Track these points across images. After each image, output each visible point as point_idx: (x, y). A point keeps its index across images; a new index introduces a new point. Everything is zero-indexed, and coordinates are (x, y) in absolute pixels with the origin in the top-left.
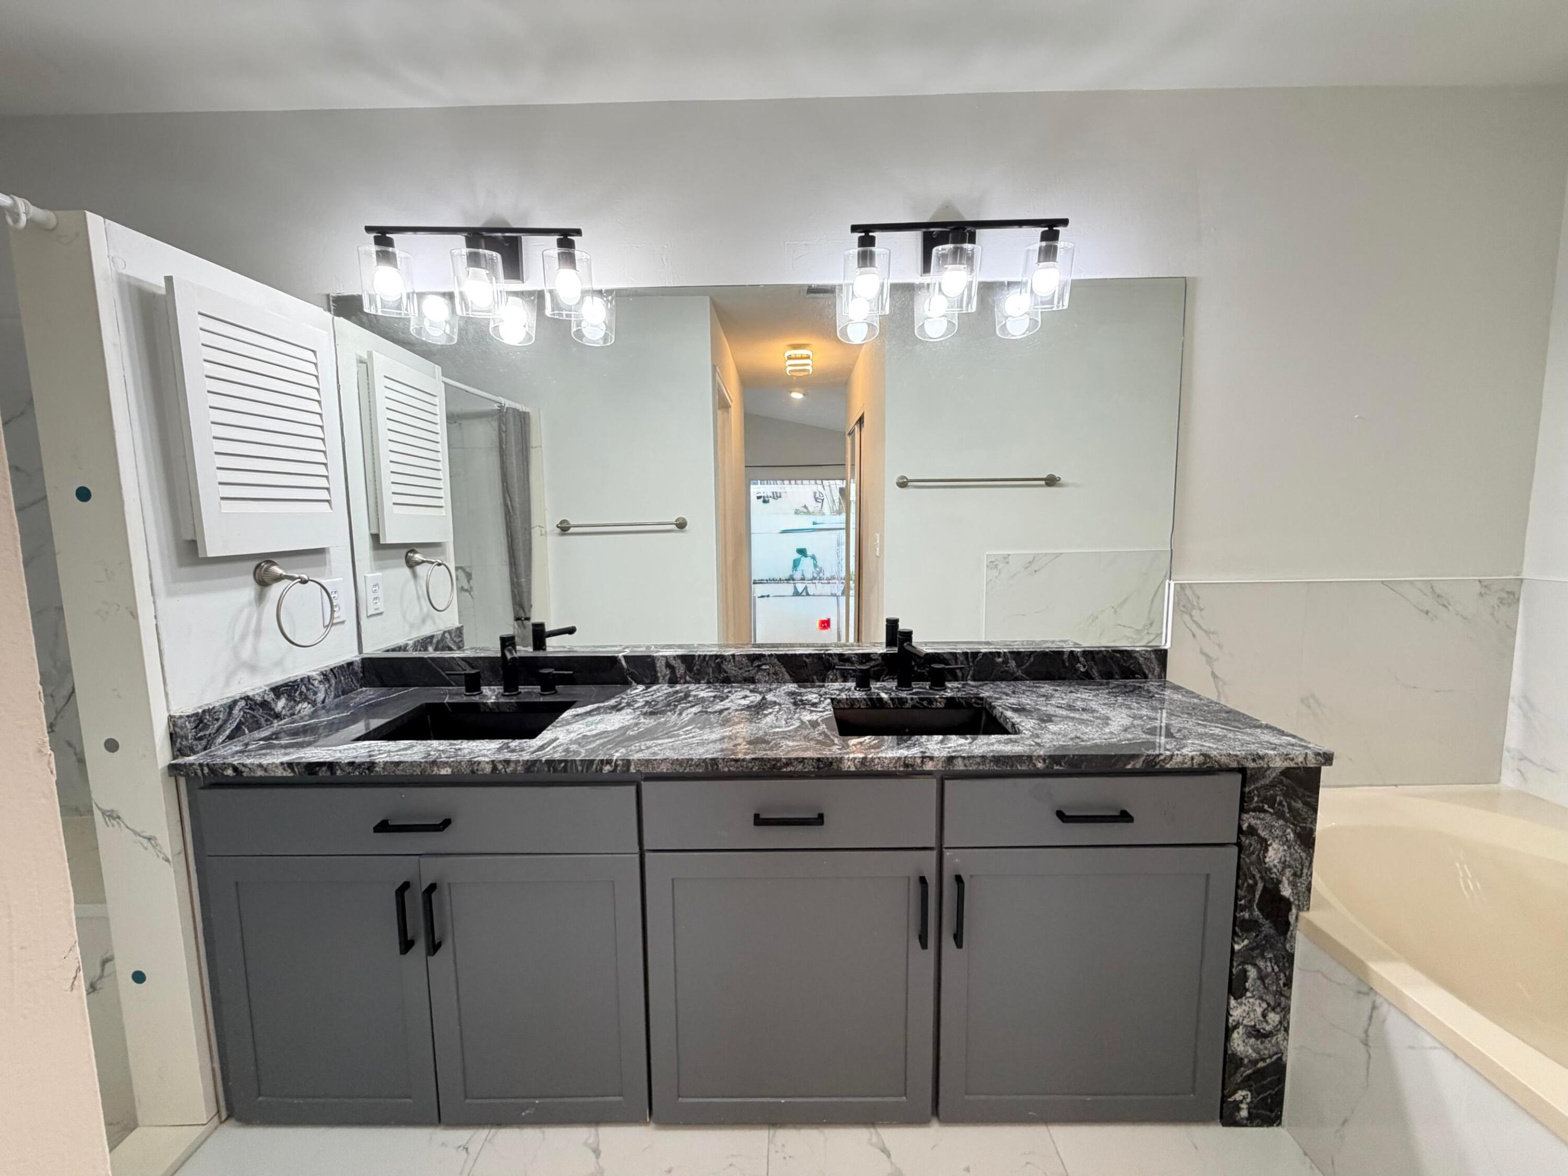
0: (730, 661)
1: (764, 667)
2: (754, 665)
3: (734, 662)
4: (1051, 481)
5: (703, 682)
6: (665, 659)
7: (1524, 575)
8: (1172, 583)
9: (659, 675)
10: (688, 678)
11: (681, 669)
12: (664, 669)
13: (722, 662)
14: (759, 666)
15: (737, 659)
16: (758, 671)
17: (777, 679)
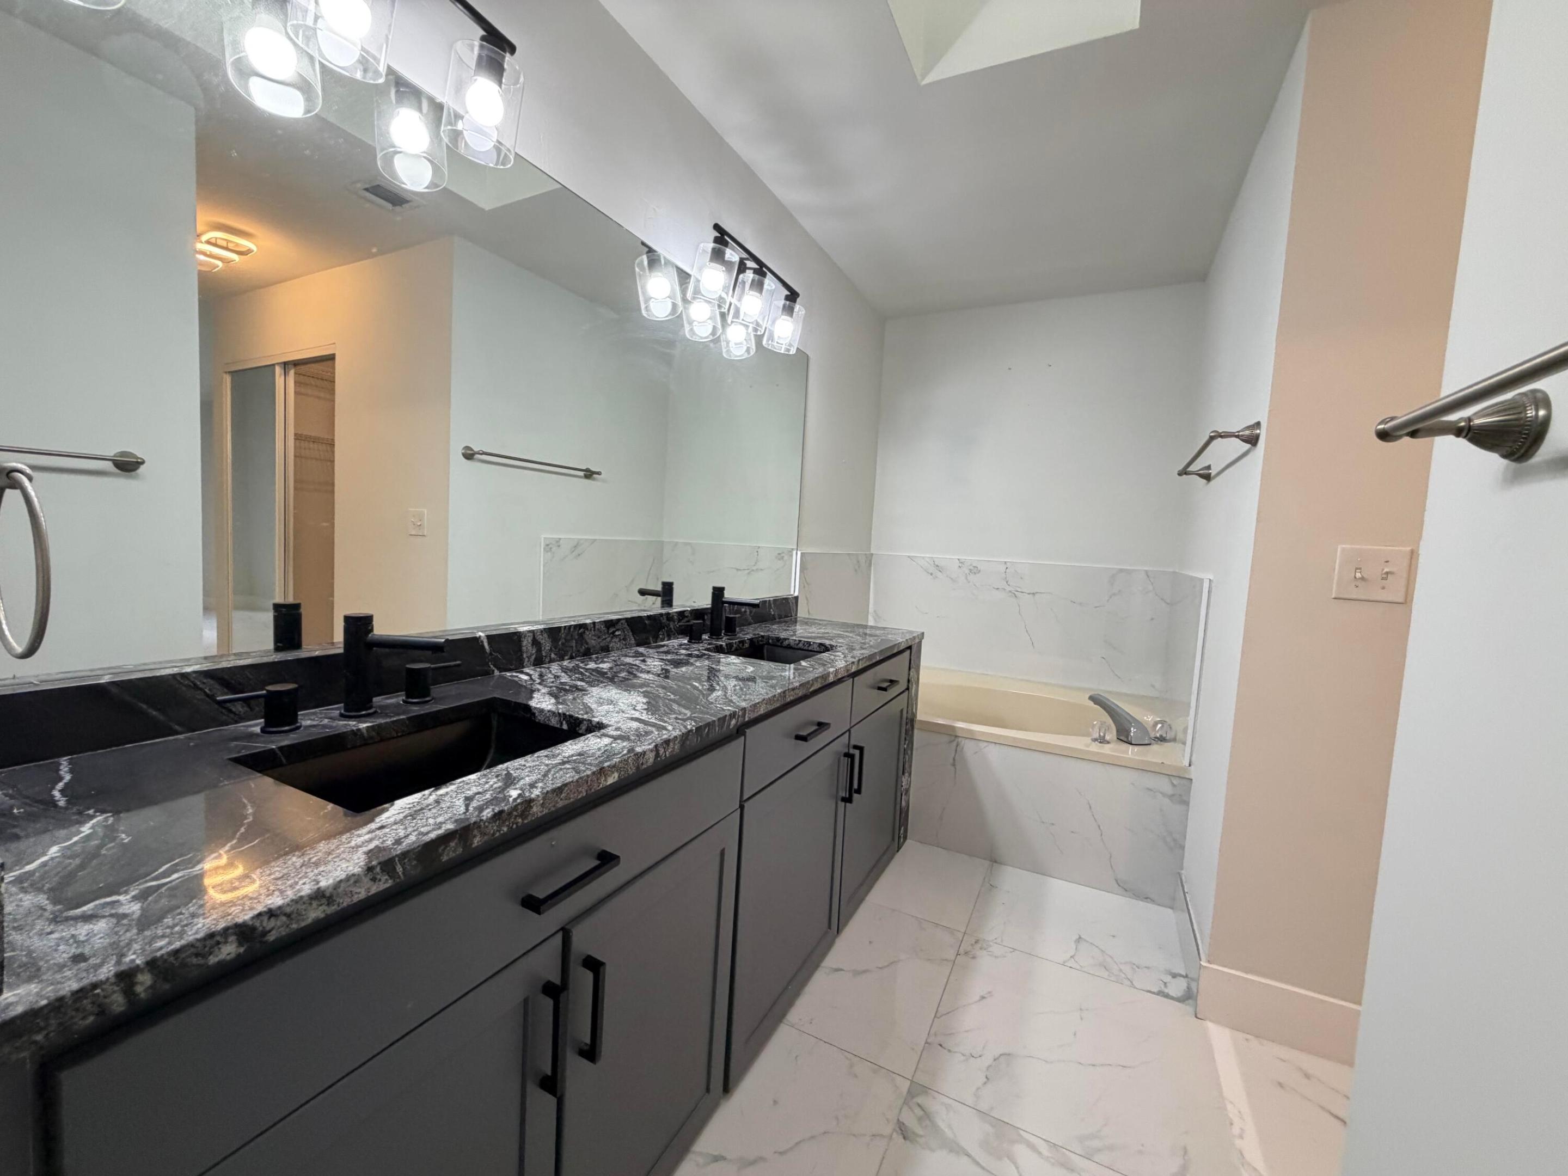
0: (591, 630)
1: (617, 633)
2: (610, 632)
3: (594, 630)
4: (589, 474)
5: (566, 658)
6: (531, 634)
7: (872, 552)
8: (799, 553)
9: (525, 656)
10: (553, 656)
11: (547, 645)
12: (530, 648)
13: (584, 632)
14: (614, 632)
15: (597, 627)
16: (612, 638)
17: (626, 645)
